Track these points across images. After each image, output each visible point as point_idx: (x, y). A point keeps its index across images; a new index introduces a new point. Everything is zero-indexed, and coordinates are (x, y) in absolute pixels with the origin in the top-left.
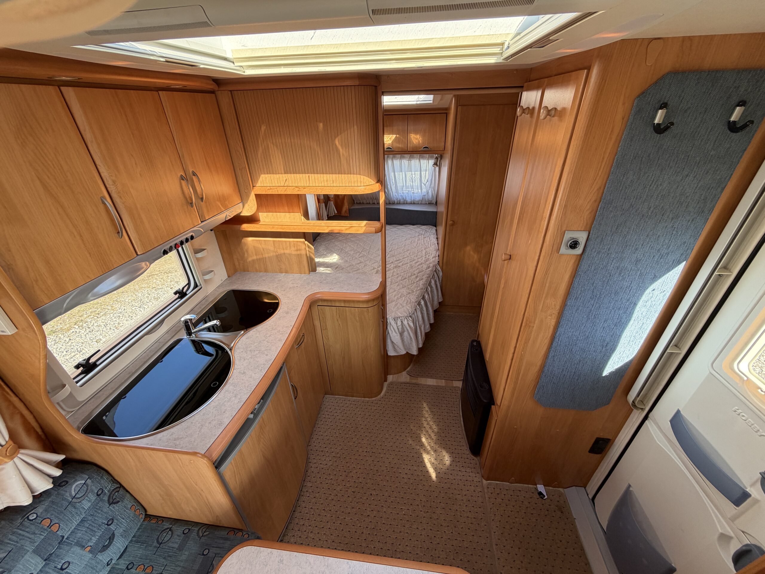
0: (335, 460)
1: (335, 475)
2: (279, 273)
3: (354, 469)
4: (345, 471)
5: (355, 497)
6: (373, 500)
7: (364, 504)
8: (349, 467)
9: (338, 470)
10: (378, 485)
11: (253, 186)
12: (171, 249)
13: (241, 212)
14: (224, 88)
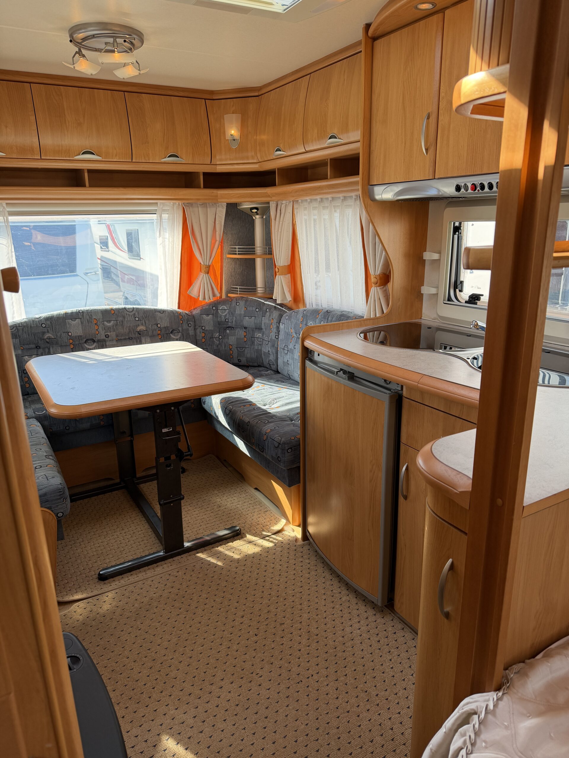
0: (346, 637)
1: (326, 624)
3: (308, 645)
4: (317, 635)
5: (276, 621)
6: (249, 633)
7: (258, 622)
8: (318, 642)
9: (328, 631)
10: (255, 650)
12: (466, 187)
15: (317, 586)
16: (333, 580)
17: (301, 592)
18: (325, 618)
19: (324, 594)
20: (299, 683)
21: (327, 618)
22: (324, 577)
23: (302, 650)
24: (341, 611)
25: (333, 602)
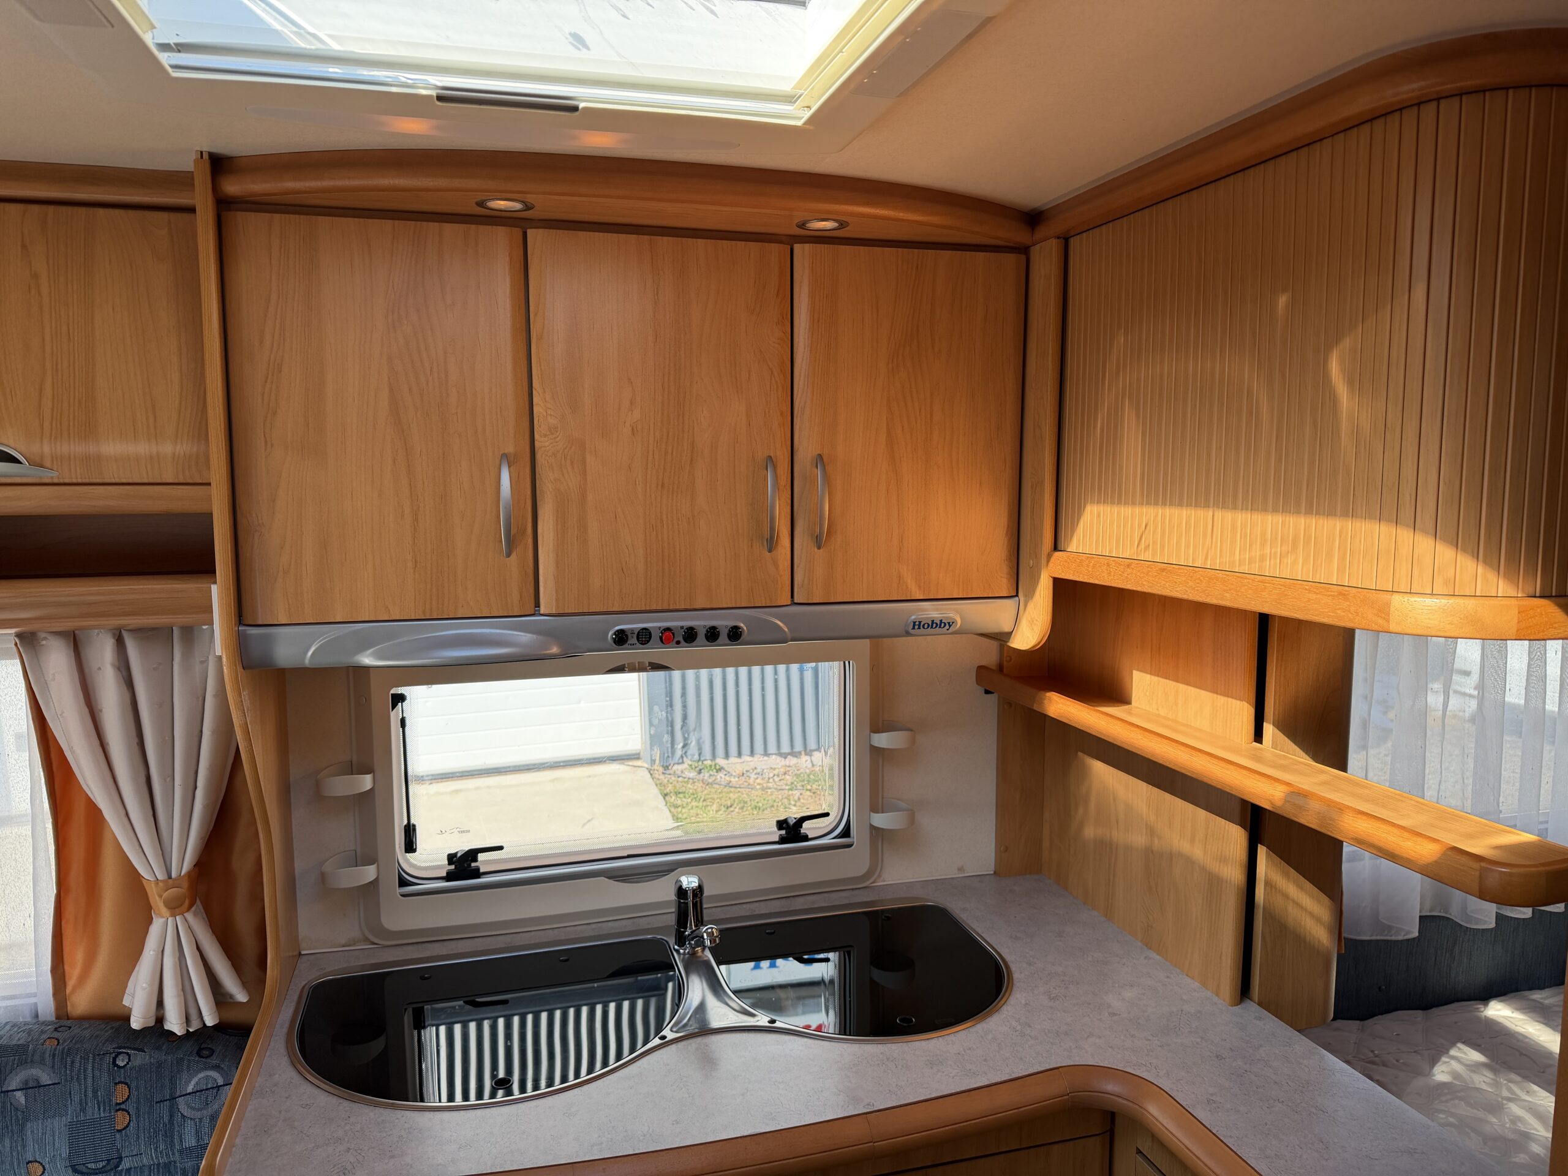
2: (1140, 944)
11: (1056, 548)
12: (644, 636)
13: (1010, 634)
14: (1042, 231)
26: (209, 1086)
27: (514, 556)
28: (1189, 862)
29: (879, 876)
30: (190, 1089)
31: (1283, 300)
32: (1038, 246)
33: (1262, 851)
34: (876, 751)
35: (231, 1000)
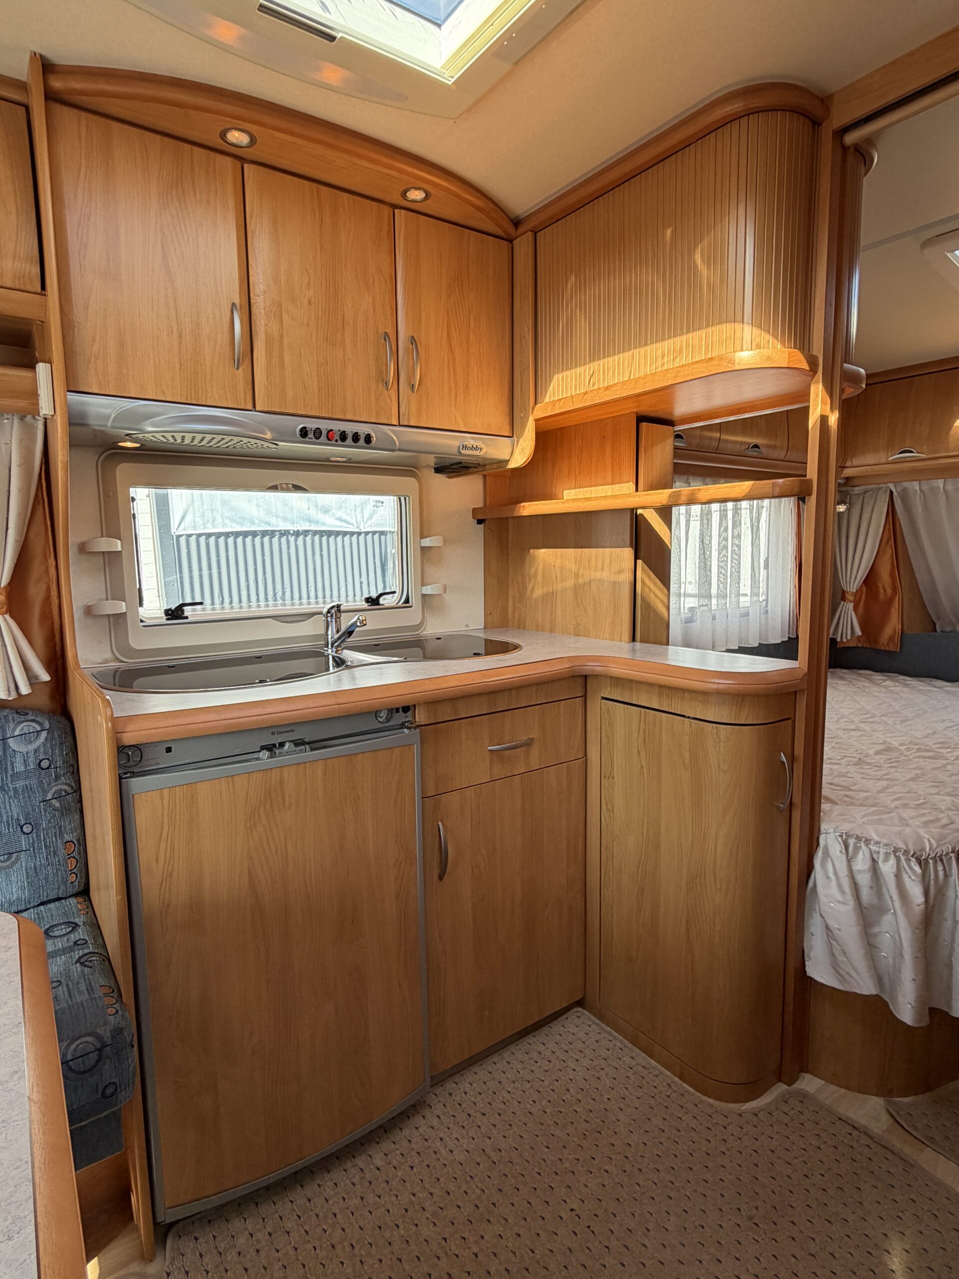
4: (478, 1207)
11: (536, 403)
12: (318, 433)
13: (508, 461)
14: (521, 230)
15: (335, 1215)
16: (321, 1183)
17: (353, 1247)
18: (431, 1194)
19: (362, 1198)
20: (593, 1232)
21: (431, 1191)
22: (309, 1200)
23: (516, 1230)
24: (412, 1168)
25: (387, 1182)
26: (31, 731)
27: (240, 369)
28: (600, 581)
29: (425, 629)
30: (16, 733)
31: (669, 232)
32: (518, 239)
33: (639, 562)
34: (423, 549)
35: (37, 681)
